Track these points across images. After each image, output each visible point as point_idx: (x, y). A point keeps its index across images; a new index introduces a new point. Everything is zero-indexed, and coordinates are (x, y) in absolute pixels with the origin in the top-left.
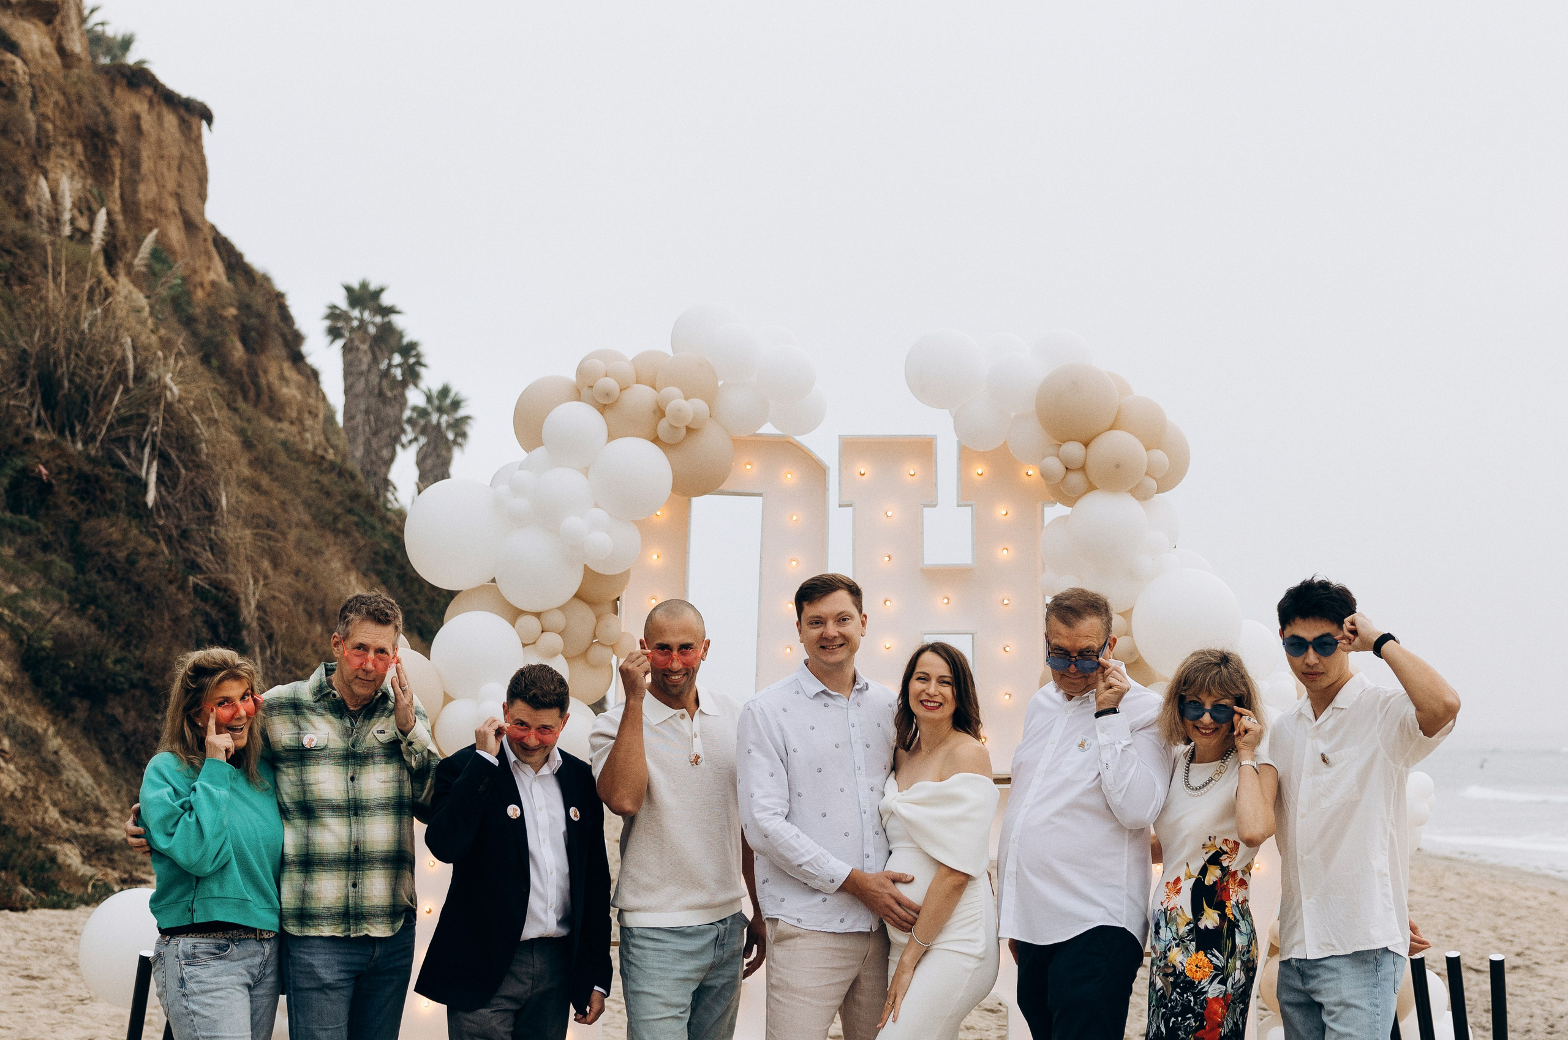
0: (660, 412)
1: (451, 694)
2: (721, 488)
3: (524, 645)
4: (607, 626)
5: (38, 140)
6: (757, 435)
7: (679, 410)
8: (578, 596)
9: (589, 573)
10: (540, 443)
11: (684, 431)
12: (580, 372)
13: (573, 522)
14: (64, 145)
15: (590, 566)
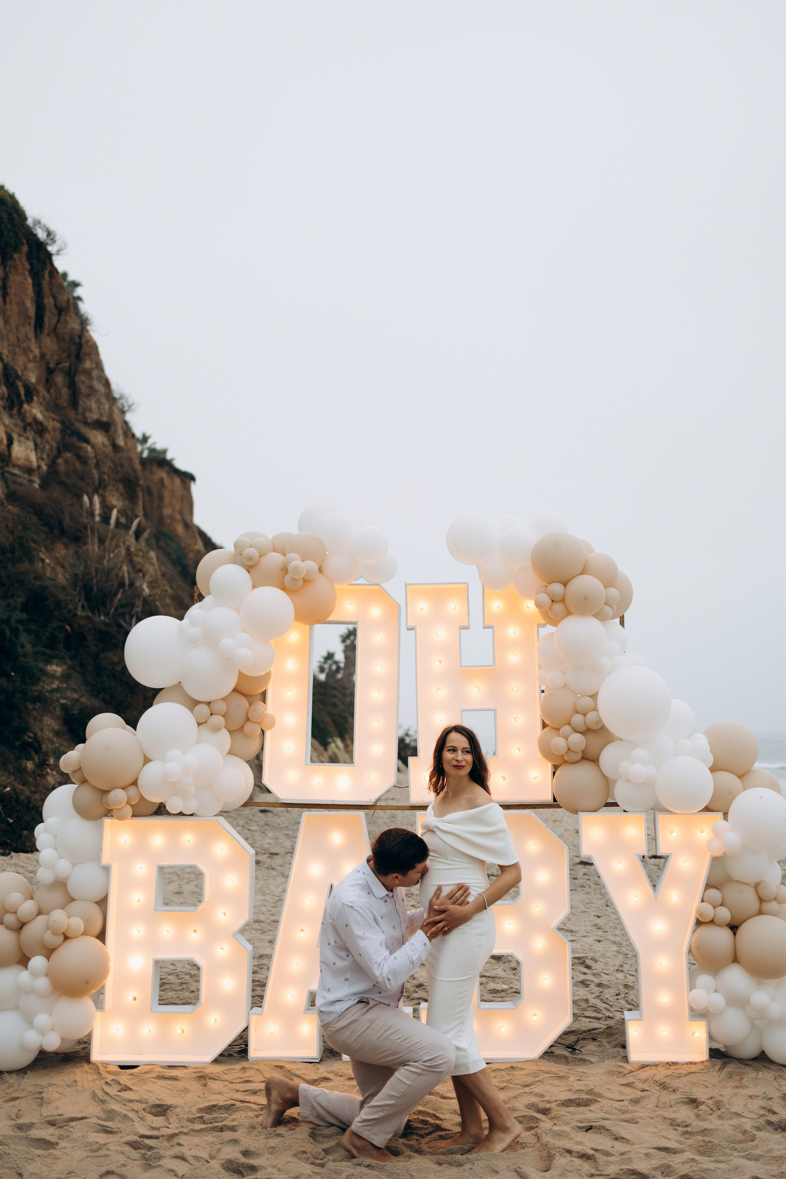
0: (285, 570)
1: (149, 756)
2: (330, 619)
3: (199, 724)
4: (255, 710)
5: (100, 484)
6: (353, 585)
7: (296, 567)
8: (235, 690)
9: (241, 674)
10: (209, 593)
11: (301, 582)
12: (236, 546)
13: (227, 642)
14: (113, 486)
15: (243, 671)
